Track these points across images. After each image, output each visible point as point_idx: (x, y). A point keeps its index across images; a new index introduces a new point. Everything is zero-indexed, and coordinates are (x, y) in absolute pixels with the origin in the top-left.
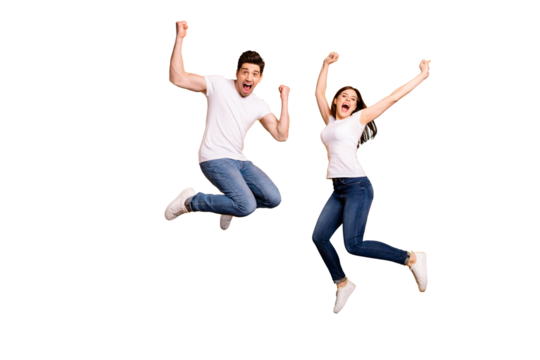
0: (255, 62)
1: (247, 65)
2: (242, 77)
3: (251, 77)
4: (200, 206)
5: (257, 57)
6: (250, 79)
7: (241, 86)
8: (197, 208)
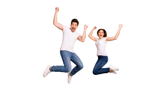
0: (76, 22)
1: (73, 23)
2: (72, 26)
3: (74, 26)
4: (54, 70)
5: (76, 21)
6: (74, 27)
7: (72, 28)
8: (53, 70)
